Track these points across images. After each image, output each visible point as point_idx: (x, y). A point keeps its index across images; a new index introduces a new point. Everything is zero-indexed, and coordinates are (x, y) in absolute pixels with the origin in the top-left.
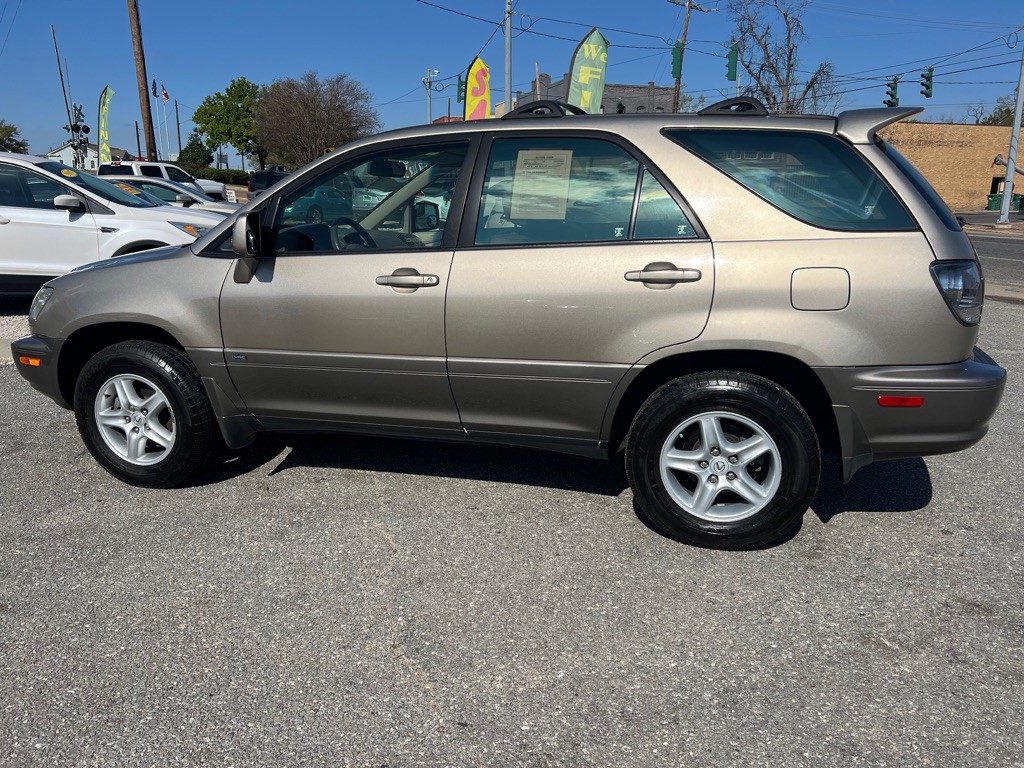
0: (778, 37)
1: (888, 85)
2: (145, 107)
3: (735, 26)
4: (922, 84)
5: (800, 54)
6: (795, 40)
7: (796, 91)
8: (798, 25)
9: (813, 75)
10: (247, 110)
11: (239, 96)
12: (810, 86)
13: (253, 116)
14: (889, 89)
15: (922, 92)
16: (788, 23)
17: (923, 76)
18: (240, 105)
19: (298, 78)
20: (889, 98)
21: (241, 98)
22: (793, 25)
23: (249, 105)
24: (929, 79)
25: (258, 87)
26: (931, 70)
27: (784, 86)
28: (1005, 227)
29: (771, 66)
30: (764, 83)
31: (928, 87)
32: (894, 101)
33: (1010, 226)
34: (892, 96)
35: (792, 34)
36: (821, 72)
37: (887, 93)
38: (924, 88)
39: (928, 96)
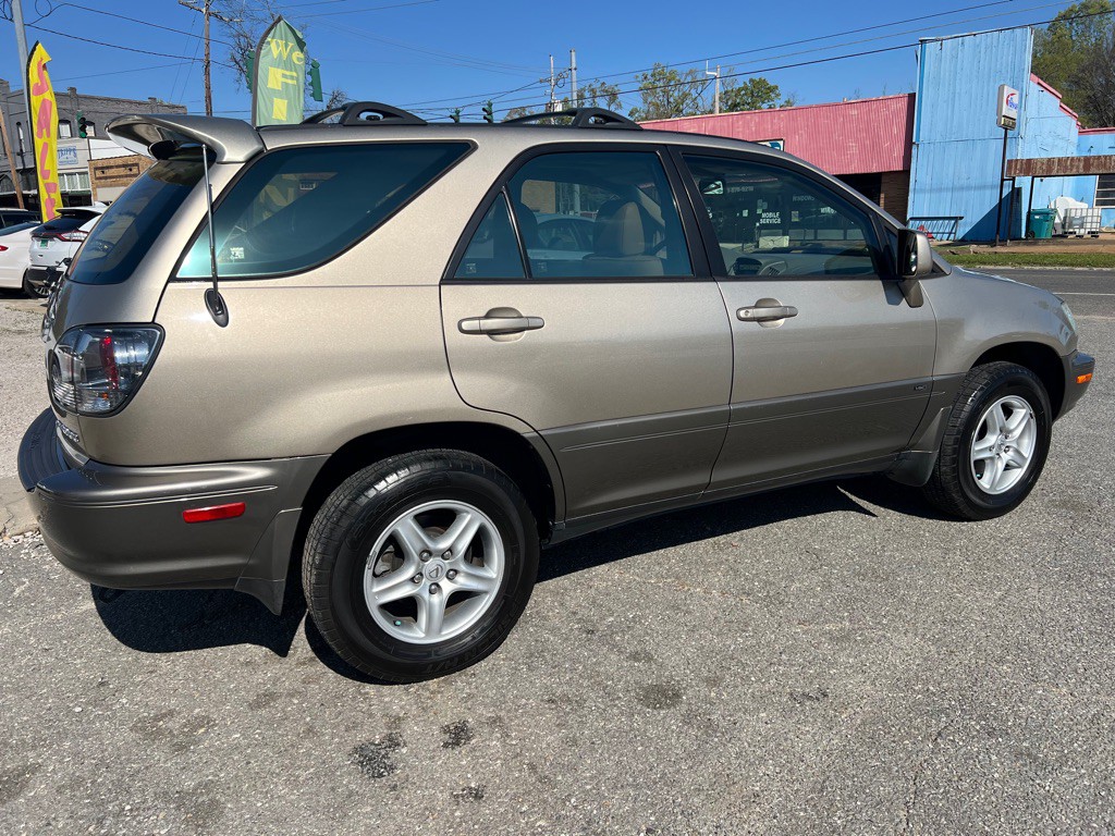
1: (451, 117)
4: (485, 118)
17: (484, 110)
24: (490, 114)
26: (490, 105)
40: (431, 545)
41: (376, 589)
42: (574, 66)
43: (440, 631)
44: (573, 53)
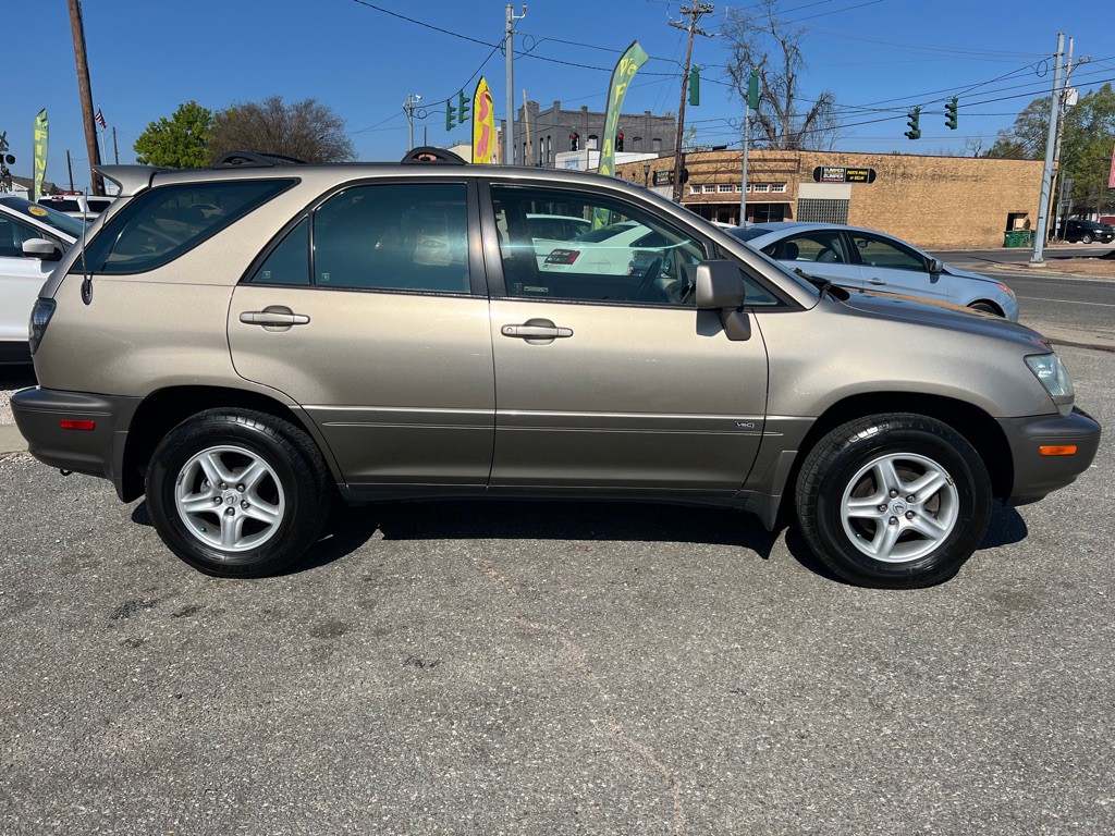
0: (776, 66)
1: (909, 116)
2: (90, 133)
3: (731, 53)
4: (947, 115)
5: (800, 83)
6: (794, 69)
7: (798, 123)
8: (797, 54)
9: (813, 105)
10: (198, 138)
11: (189, 123)
12: (810, 118)
13: (205, 145)
14: (911, 120)
15: (947, 124)
16: (786, 51)
17: (947, 106)
18: (189, 132)
19: (260, 101)
20: (910, 129)
21: (190, 124)
22: (791, 53)
23: (201, 133)
24: (953, 110)
25: (210, 113)
26: (955, 101)
27: (785, 117)
28: (1040, 265)
29: (770, 95)
30: (763, 114)
31: (952, 119)
32: (915, 132)
33: (1044, 265)
34: (914, 128)
35: (790, 63)
36: (821, 102)
37: (909, 124)
38: (948, 120)
39: (953, 127)
40: (224, 478)
41: (184, 500)
42: (1061, 50)
43: (235, 543)
44: (1062, 37)
